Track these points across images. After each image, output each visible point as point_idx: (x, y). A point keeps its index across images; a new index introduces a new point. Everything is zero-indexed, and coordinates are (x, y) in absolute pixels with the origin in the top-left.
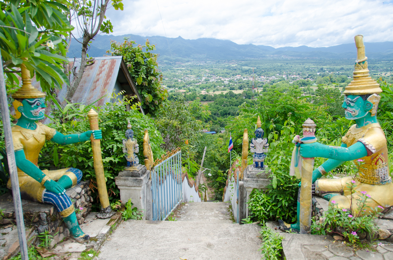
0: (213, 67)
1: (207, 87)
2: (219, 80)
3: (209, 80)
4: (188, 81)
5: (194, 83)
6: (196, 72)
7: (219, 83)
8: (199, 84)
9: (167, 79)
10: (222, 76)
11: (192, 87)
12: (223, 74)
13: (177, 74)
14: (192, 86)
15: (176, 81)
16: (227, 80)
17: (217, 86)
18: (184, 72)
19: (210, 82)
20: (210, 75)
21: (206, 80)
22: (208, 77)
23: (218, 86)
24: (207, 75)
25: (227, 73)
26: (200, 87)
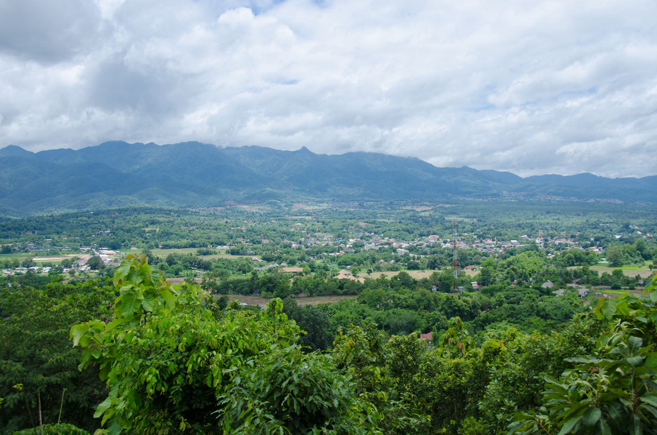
0: (378, 215)
1: (354, 260)
2: (386, 247)
3: (362, 246)
4: (315, 247)
5: (326, 252)
6: (335, 227)
7: (385, 253)
8: (337, 254)
9: (265, 241)
10: (395, 237)
11: (321, 260)
12: (397, 234)
13: (293, 230)
14: (321, 258)
15: (285, 247)
16: (405, 245)
17: (378, 260)
18: (309, 225)
19: (364, 251)
20: (367, 234)
21: (355, 245)
22: (362, 238)
23: (382, 261)
24: (361, 234)
25: (408, 231)
26: (340, 260)
